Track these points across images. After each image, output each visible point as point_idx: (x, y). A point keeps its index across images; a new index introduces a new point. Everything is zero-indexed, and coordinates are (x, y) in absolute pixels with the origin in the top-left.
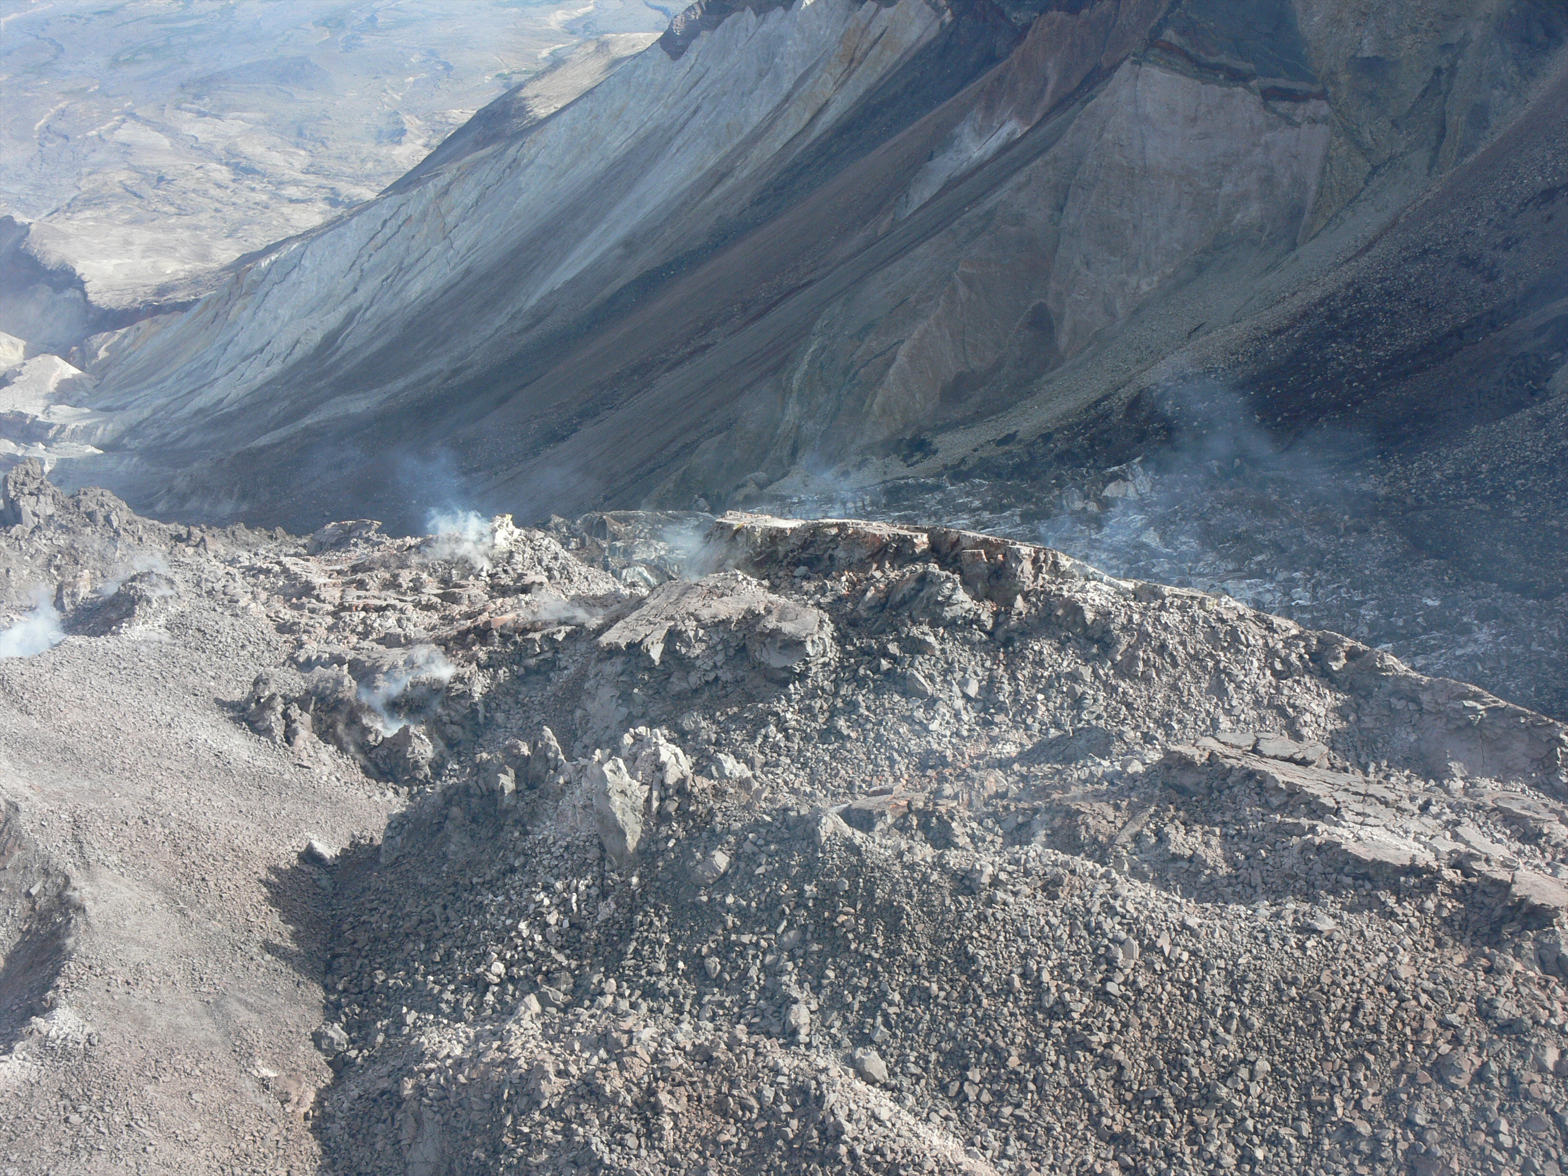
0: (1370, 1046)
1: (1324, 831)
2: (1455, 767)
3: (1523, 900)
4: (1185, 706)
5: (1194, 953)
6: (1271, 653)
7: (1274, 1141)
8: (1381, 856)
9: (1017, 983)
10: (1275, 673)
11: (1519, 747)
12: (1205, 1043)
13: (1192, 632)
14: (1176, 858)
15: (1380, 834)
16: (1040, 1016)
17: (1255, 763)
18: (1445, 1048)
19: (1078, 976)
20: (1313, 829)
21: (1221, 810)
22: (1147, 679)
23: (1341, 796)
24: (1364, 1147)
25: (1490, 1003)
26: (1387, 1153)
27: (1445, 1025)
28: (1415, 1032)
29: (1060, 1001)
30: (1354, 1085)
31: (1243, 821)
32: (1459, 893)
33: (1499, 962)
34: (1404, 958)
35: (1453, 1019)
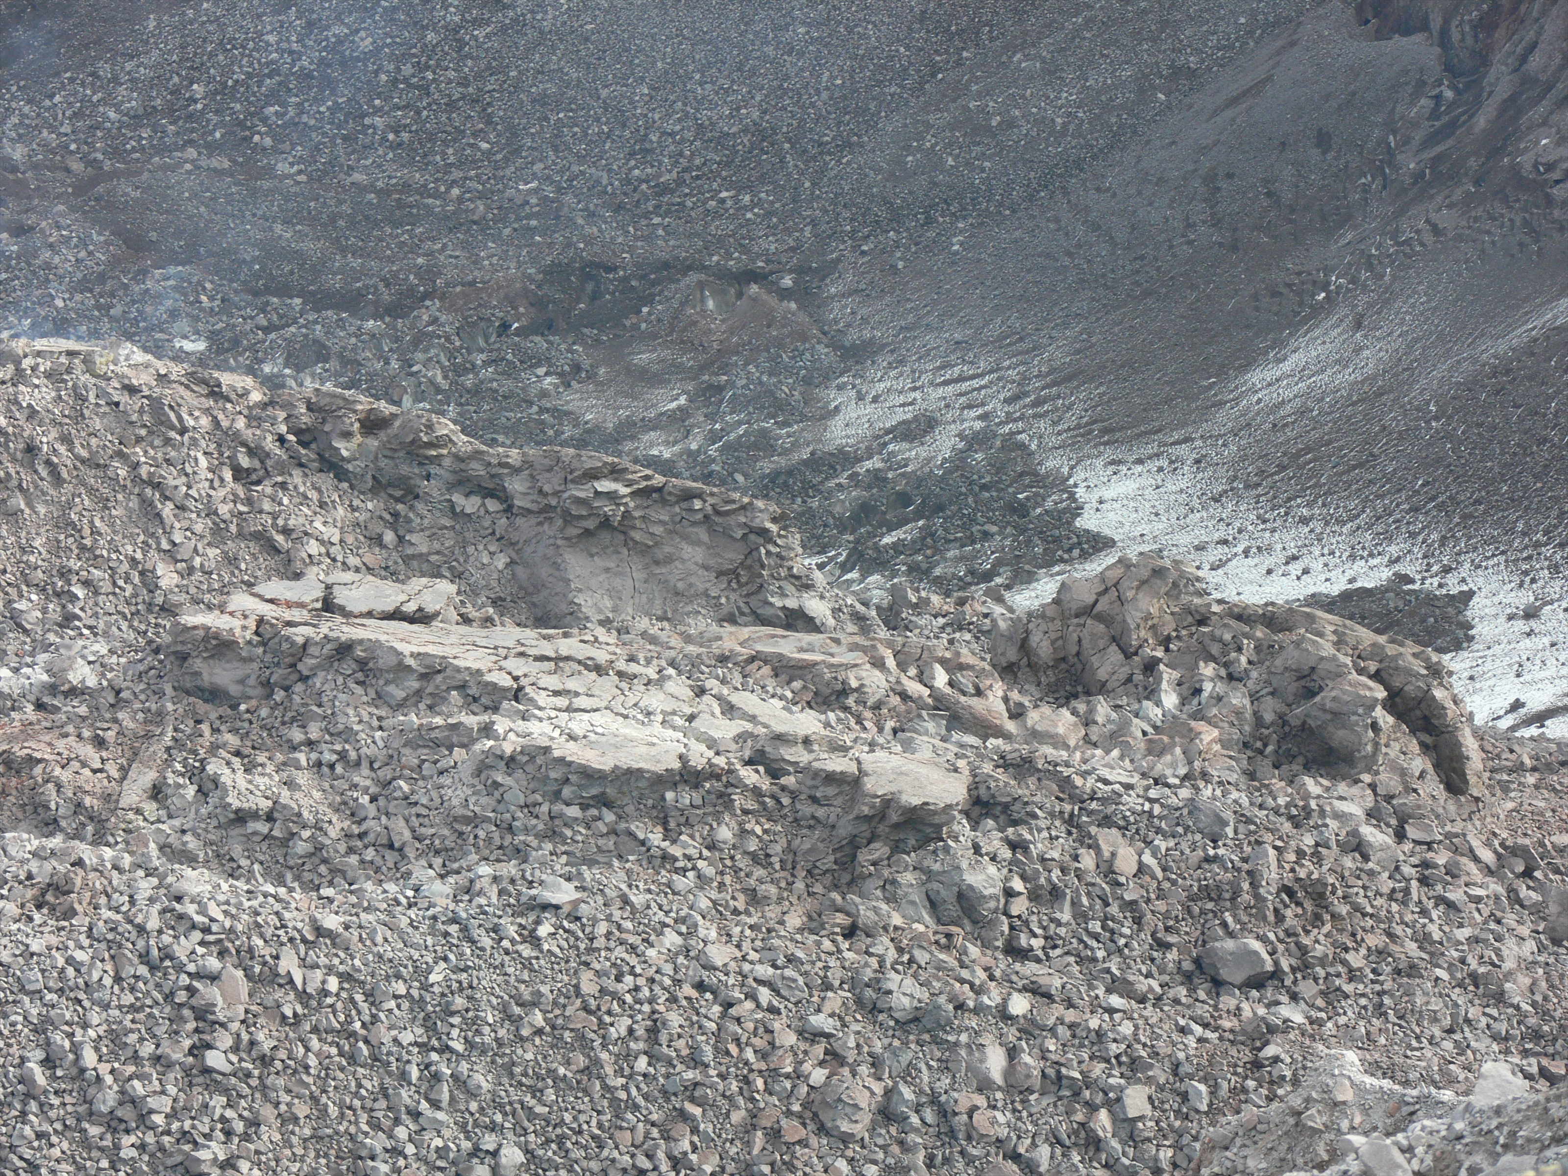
1: (510, 733)
2: (587, 604)
3: (888, 802)
5: (346, 977)
6: (226, 439)
8: (626, 760)
9: (40, 1079)
12: (401, 1132)
16: (94, 1131)
17: (342, 630)
18: (818, 1076)
19: (147, 1049)
20: (487, 730)
23: (517, 666)
25: (875, 984)
27: (809, 1035)
28: (763, 1055)
29: (127, 1099)
31: (348, 734)
33: (866, 915)
34: (708, 930)
35: (821, 1021)
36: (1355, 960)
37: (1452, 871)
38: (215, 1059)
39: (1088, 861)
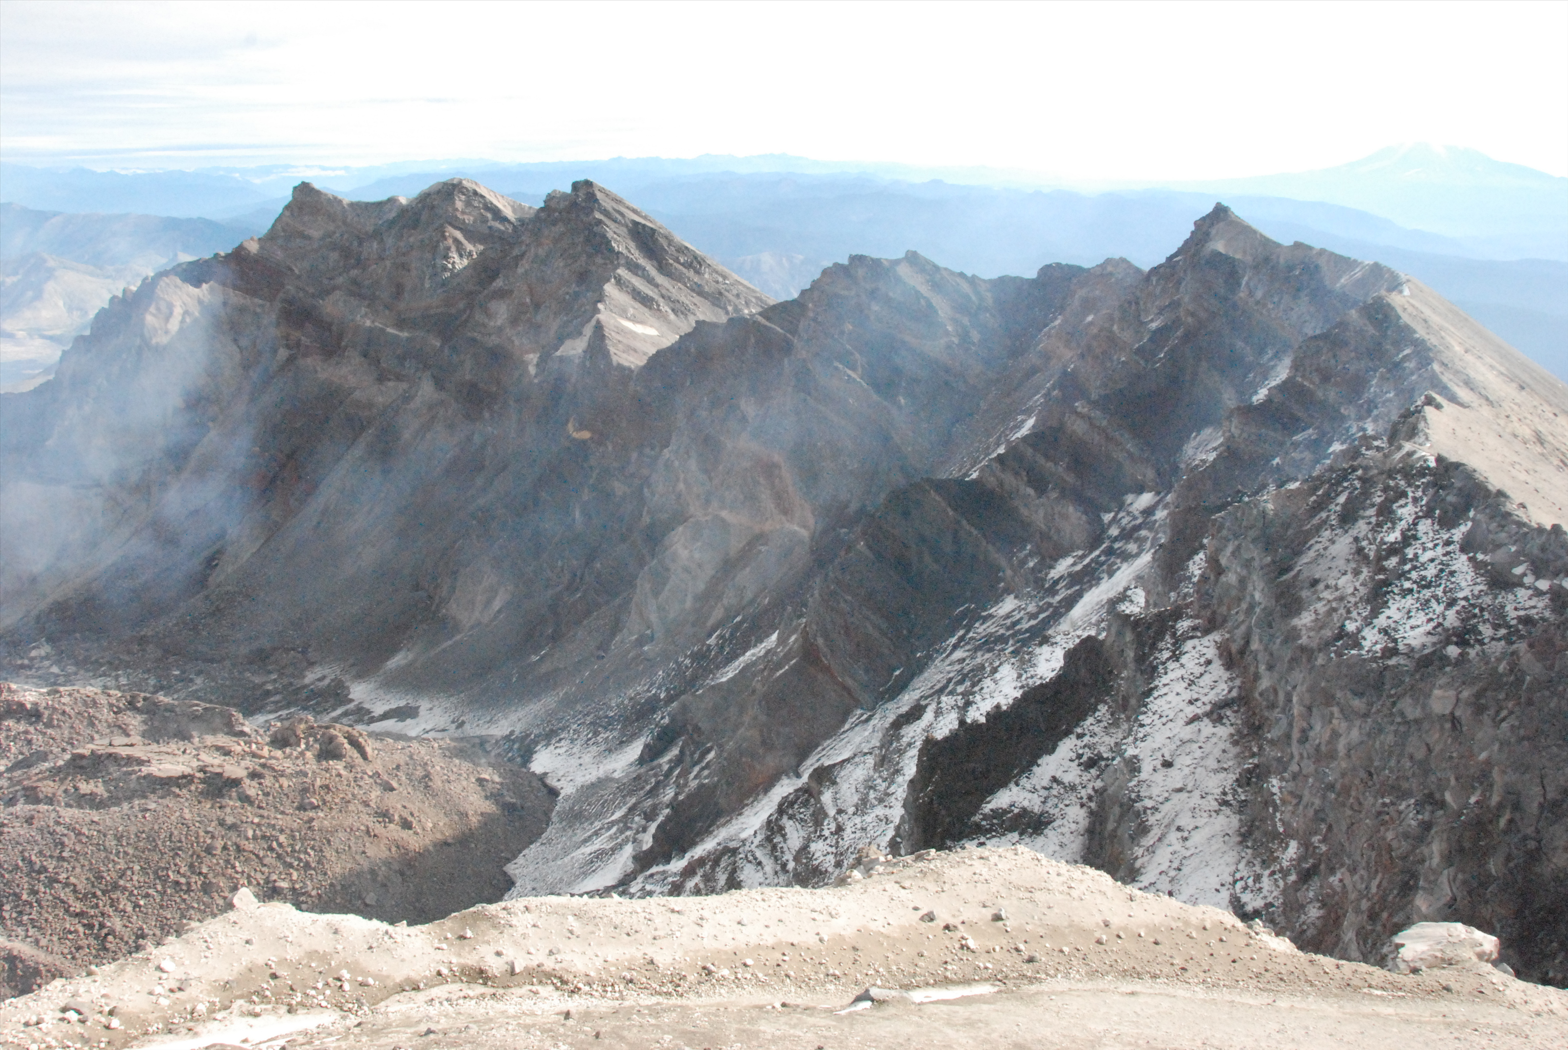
0: (180, 849)
1: (145, 770)
2: (194, 733)
3: (228, 778)
4: (78, 734)
5: (99, 831)
6: (111, 705)
7: (147, 896)
8: (170, 774)
10: (115, 713)
11: (218, 721)
12: (110, 866)
13: (76, 703)
14: (84, 795)
15: (168, 766)
17: (111, 750)
18: (209, 841)
20: (140, 770)
21: (100, 771)
22: (59, 727)
23: (149, 755)
24: (184, 888)
25: (223, 820)
26: (194, 887)
27: (207, 832)
28: (196, 837)
30: (176, 865)
31: (110, 774)
32: (203, 781)
33: (224, 803)
34: (186, 811)
35: (210, 829)
36: (337, 800)
37: (362, 778)
38: (65, 854)
39: (277, 785)
